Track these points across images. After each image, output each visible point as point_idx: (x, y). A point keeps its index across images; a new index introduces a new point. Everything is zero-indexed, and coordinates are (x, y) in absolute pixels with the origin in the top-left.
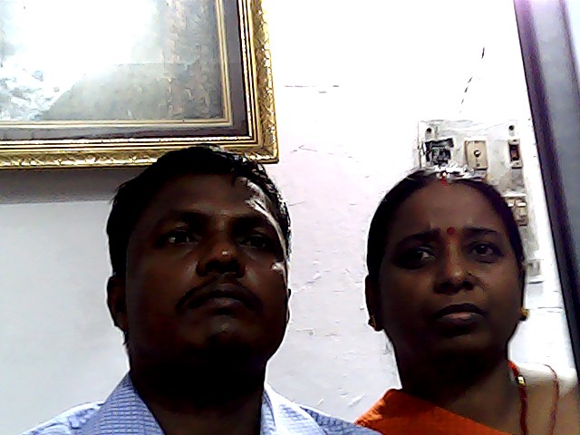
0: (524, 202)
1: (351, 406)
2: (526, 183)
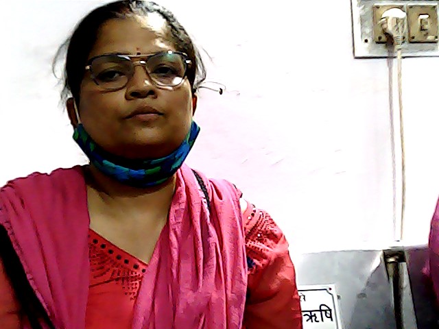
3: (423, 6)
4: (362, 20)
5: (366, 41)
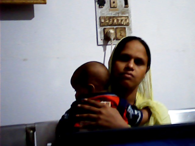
2: (129, 12)
3: (121, 28)
4: (101, 33)
5: (102, 40)
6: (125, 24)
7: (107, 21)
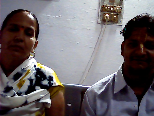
0: (121, 8)
1: (76, 44)
2: (123, 4)
3: (115, 14)
4: (101, 16)
5: (101, 20)
6: (118, 12)
7: (106, 9)
